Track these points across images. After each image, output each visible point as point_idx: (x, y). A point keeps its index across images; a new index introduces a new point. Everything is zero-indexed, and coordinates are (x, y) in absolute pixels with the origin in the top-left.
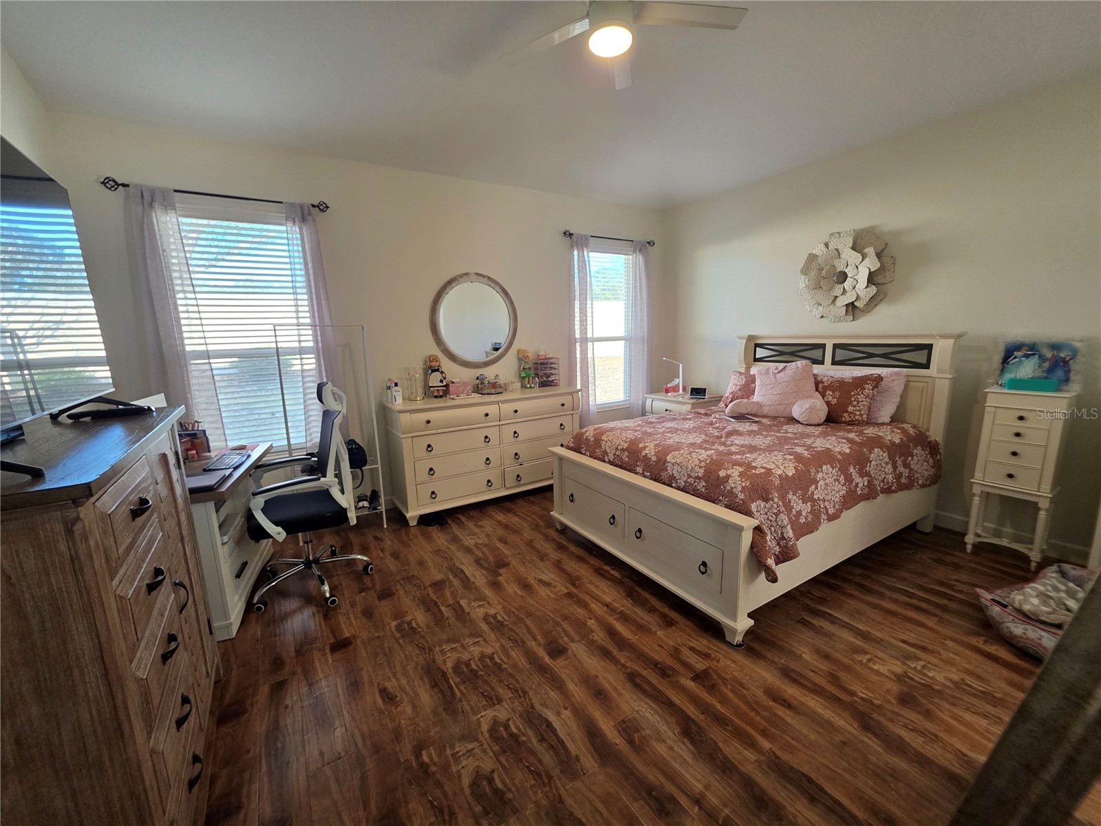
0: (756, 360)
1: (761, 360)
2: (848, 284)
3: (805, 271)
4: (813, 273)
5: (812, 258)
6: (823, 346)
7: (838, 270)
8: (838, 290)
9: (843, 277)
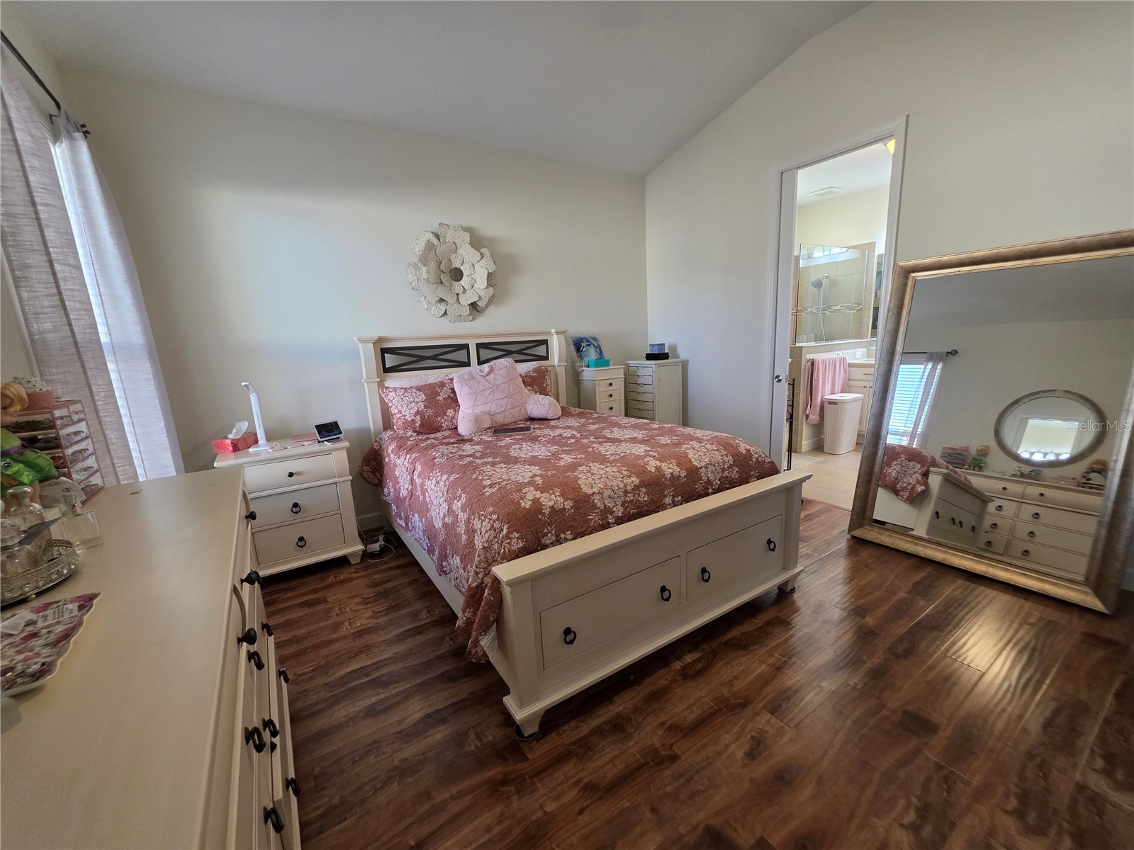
0: (387, 370)
1: (394, 369)
2: (465, 282)
3: (424, 260)
4: (432, 265)
5: (430, 247)
6: (466, 347)
7: (454, 266)
8: (457, 287)
9: (457, 275)
